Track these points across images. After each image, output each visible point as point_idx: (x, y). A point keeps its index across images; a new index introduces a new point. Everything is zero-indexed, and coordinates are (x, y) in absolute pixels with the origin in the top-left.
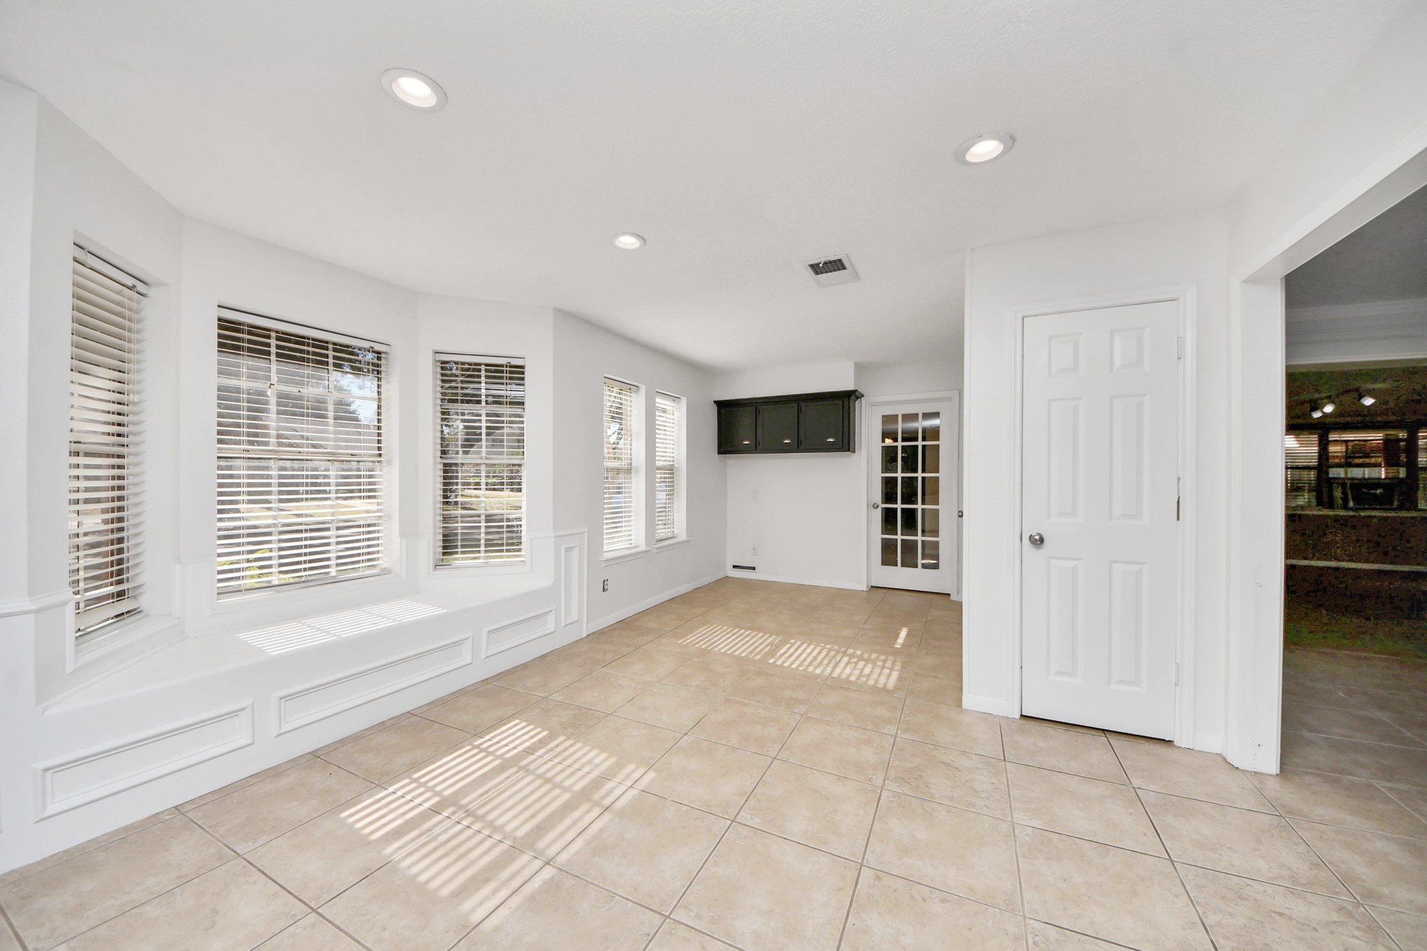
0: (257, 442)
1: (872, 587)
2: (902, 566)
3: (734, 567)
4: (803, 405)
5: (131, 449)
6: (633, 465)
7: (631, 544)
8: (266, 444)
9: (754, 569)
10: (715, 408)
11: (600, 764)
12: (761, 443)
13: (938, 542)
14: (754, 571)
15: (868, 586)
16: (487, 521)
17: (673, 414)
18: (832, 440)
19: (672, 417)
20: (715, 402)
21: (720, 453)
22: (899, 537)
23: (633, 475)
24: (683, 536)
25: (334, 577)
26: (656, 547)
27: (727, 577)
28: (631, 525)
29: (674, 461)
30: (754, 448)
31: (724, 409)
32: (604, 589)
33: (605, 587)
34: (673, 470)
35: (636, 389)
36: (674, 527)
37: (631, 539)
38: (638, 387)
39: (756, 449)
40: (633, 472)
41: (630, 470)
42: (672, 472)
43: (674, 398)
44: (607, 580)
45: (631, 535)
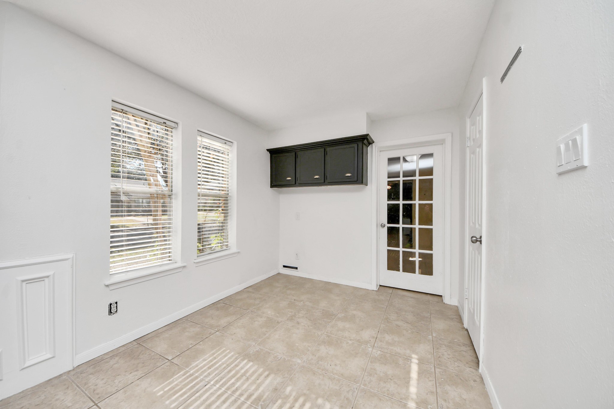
1: (380, 286)
2: (403, 271)
3: (284, 266)
4: (328, 149)
6: (173, 192)
7: (170, 260)
9: (297, 268)
10: (268, 155)
12: (299, 178)
13: (432, 255)
14: (296, 270)
15: (377, 285)
17: (228, 155)
18: (349, 175)
19: (227, 157)
20: (268, 150)
21: (272, 186)
22: (401, 249)
23: (173, 200)
24: (235, 249)
26: (196, 261)
27: (279, 274)
28: (170, 243)
29: (228, 191)
30: (294, 183)
31: (274, 155)
32: (111, 312)
33: (113, 310)
34: (227, 198)
35: (176, 126)
36: (228, 242)
37: (169, 257)
38: (177, 123)
39: (295, 183)
40: (173, 197)
41: (169, 195)
42: (226, 199)
43: (226, 142)
44: (116, 303)
45: (170, 252)
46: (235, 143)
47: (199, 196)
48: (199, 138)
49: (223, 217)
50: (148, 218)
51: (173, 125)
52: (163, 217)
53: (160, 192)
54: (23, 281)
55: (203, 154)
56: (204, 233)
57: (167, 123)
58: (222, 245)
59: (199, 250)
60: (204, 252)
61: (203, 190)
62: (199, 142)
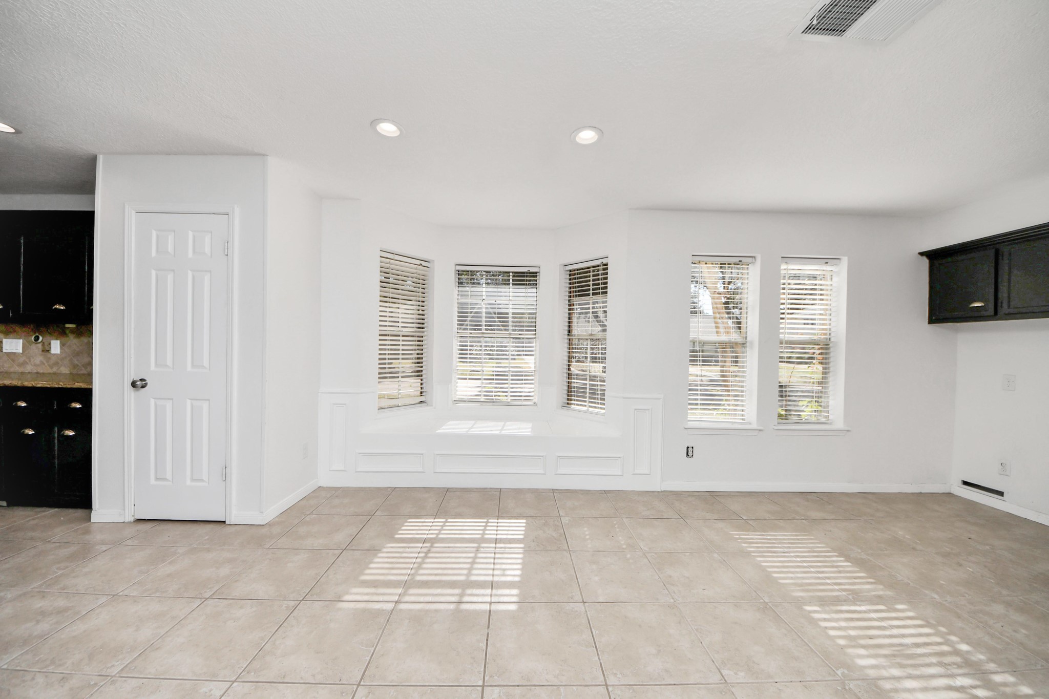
0: (477, 329)
3: (966, 483)
5: (425, 333)
6: (748, 339)
7: (743, 419)
8: (480, 330)
9: (1001, 494)
10: (925, 262)
11: (508, 575)
12: (1005, 304)
14: (999, 497)
16: (591, 380)
17: (832, 280)
19: (829, 283)
20: (922, 254)
21: (931, 321)
23: (748, 349)
24: (839, 424)
25: (509, 402)
26: (776, 428)
27: (949, 494)
28: (743, 400)
29: (830, 334)
30: (991, 311)
31: (936, 263)
32: (688, 455)
33: (690, 454)
34: (829, 345)
35: (754, 261)
36: (828, 412)
37: (742, 415)
38: (754, 257)
39: (996, 313)
40: (748, 344)
41: (743, 344)
42: (825, 347)
43: (827, 261)
44: (692, 448)
45: (743, 411)
46: (845, 260)
47: (781, 343)
48: (783, 267)
49: (821, 374)
50: (702, 368)
51: (749, 260)
52: (732, 369)
53: (733, 340)
54: (636, 410)
55: (789, 286)
56: (788, 394)
57: (743, 261)
58: (818, 415)
59: (780, 416)
60: (787, 419)
61: (787, 336)
62: (783, 272)
